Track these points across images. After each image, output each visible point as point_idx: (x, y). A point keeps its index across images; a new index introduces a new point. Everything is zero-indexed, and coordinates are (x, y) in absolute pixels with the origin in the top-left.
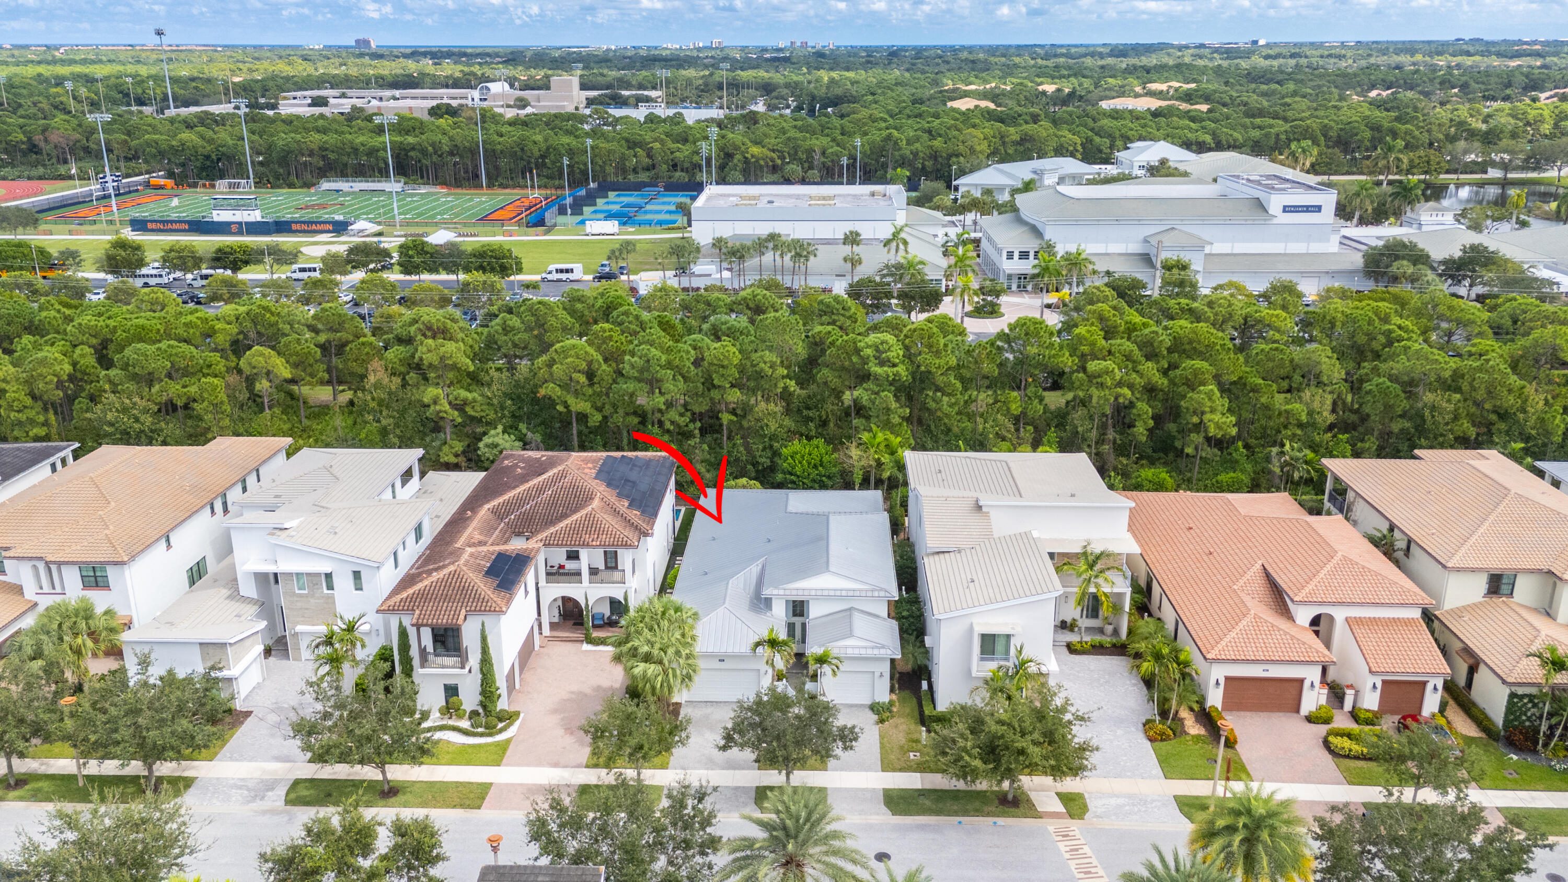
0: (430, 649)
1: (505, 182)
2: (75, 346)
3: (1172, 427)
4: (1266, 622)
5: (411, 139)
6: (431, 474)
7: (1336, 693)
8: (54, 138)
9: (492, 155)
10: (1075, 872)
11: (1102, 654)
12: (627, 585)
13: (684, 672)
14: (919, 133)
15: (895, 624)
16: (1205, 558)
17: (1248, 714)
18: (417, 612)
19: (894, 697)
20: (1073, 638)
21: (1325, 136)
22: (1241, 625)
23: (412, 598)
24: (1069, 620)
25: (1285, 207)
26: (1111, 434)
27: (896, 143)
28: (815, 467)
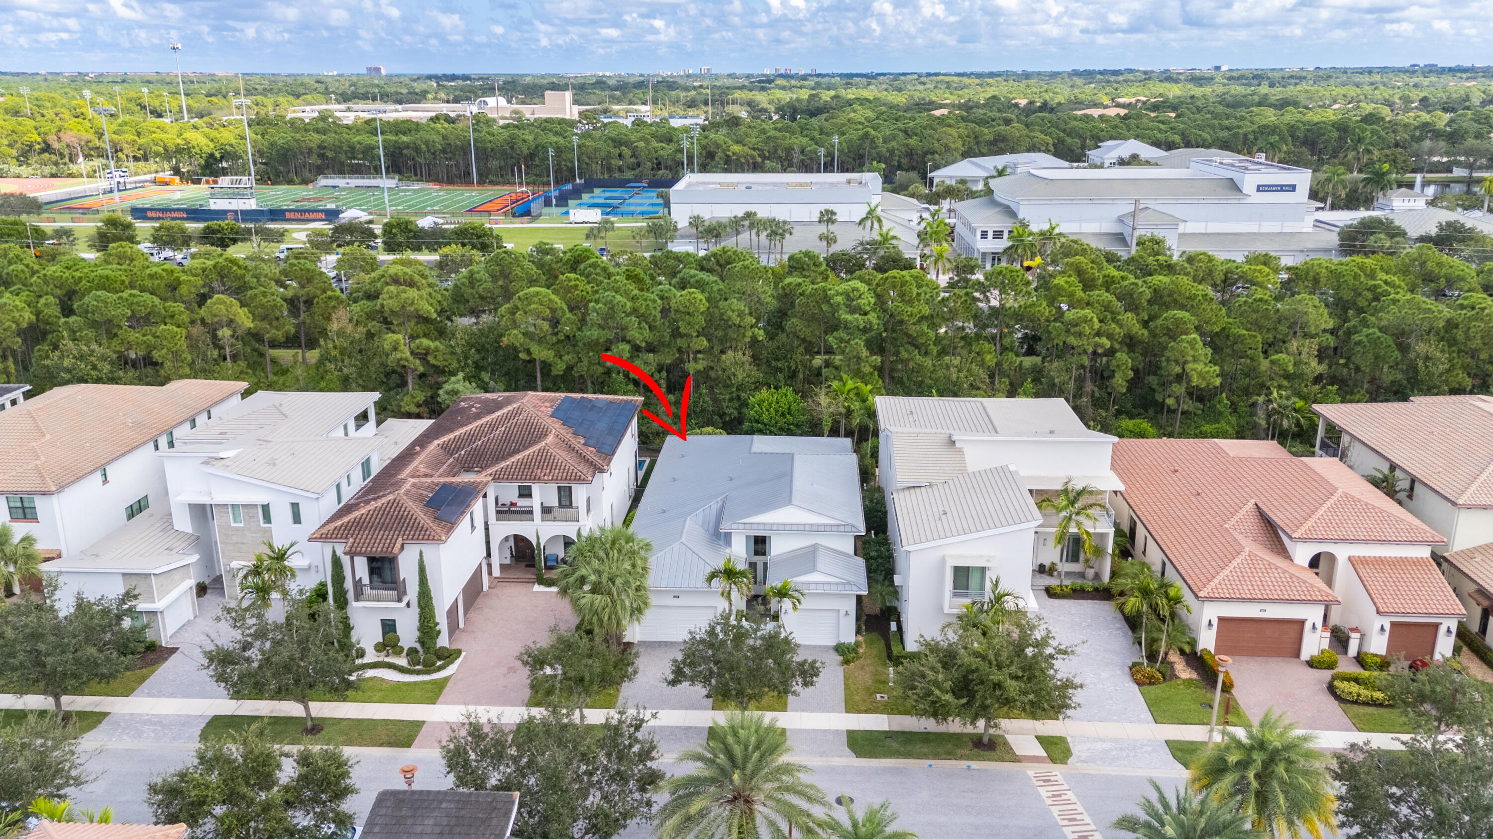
0: (366, 580)
1: (495, 179)
2: (40, 296)
3: (1152, 380)
4: (1262, 559)
5: (405, 139)
6: (391, 422)
7: (1340, 639)
8: (67, 137)
9: (484, 155)
10: (1058, 818)
11: (1083, 598)
12: (581, 523)
13: (635, 606)
14: (896, 132)
15: (861, 562)
16: (1193, 498)
17: (1244, 658)
18: (351, 540)
19: (860, 638)
20: (1053, 582)
21: (1292, 136)
22: (1234, 563)
23: (346, 526)
24: (1047, 564)
25: (1259, 186)
26: (1089, 387)
27: (873, 141)
28: (783, 415)
